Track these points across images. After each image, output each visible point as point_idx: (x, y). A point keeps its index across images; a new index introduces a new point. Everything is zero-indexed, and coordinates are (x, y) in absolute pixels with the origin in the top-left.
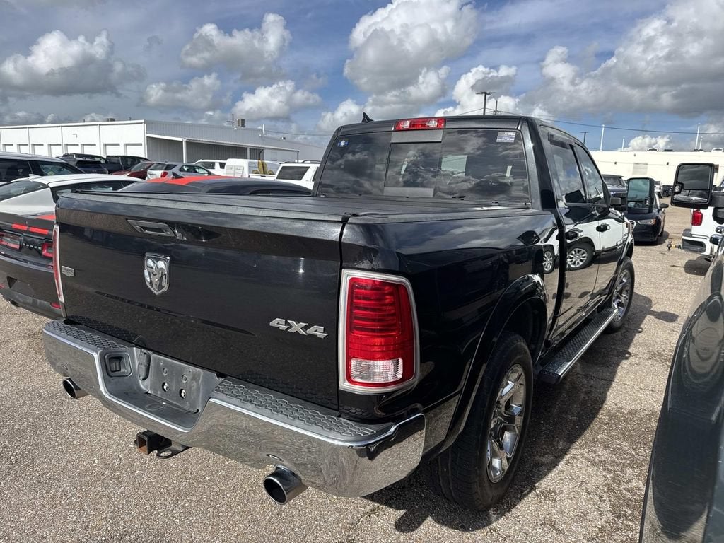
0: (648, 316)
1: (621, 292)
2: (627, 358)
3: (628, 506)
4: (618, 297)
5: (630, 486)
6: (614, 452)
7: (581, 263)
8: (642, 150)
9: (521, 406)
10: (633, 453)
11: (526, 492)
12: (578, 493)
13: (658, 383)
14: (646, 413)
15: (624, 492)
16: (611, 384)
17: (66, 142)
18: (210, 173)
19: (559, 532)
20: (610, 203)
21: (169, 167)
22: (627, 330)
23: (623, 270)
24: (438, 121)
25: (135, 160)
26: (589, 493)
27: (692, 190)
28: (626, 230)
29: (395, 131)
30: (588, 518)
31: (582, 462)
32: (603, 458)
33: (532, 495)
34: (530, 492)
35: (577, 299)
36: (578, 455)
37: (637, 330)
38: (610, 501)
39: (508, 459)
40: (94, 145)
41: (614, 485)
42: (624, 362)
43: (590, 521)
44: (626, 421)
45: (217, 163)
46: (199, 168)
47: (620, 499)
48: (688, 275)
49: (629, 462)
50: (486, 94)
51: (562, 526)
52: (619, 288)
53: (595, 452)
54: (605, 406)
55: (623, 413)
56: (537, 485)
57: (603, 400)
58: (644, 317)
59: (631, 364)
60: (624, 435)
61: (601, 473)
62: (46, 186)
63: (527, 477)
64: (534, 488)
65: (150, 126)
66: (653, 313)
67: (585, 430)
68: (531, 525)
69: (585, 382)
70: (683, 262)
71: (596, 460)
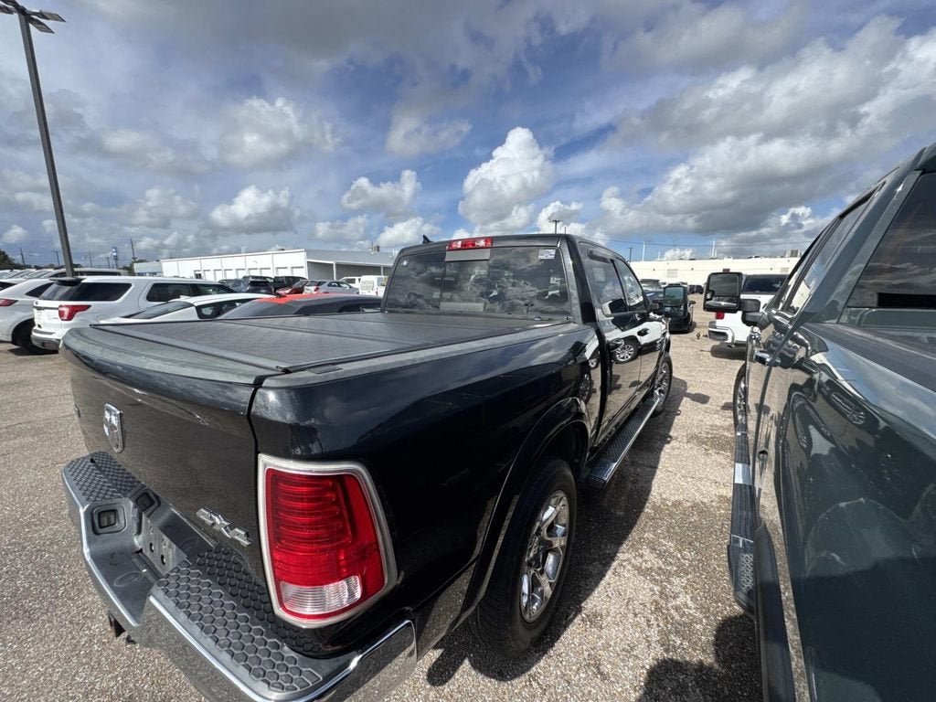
0: (685, 399)
1: (661, 381)
2: (669, 442)
3: (677, 632)
4: (659, 386)
5: (678, 602)
6: (660, 555)
7: (629, 357)
8: (673, 259)
9: (564, 525)
10: (679, 556)
11: (571, 616)
12: (625, 616)
13: (698, 468)
14: (689, 504)
15: (672, 611)
16: (655, 472)
17: (249, 267)
18: (351, 287)
19: (604, 677)
20: (649, 309)
21: (319, 284)
22: (668, 413)
23: (663, 362)
24: (486, 241)
25: (296, 279)
26: (636, 615)
27: (721, 297)
28: (664, 327)
29: (449, 250)
30: (635, 653)
31: (629, 571)
32: (649, 565)
33: (577, 620)
34: (575, 616)
35: (627, 389)
36: (625, 561)
37: (676, 413)
38: (658, 626)
39: (551, 584)
40: (269, 269)
41: (662, 602)
42: (667, 446)
43: (637, 657)
44: (670, 515)
45: (357, 278)
46: (343, 283)
47: (668, 622)
48: (714, 358)
49: (675, 568)
50: (556, 222)
51: (607, 668)
52: (660, 378)
53: (642, 556)
54: (650, 497)
55: (667, 505)
56: (583, 605)
57: (648, 491)
58: (682, 400)
59: (673, 448)
60: (670, 534)
61: (648, 585)
62: (191, 305)
63: (574, 594)
64: (579, 611)
65: (309, 253)
66: (689, 395)
67: (632, 527)
68: (574, 668)
69: (632, 469)
70: (709, 348)
71: (643, 567)
